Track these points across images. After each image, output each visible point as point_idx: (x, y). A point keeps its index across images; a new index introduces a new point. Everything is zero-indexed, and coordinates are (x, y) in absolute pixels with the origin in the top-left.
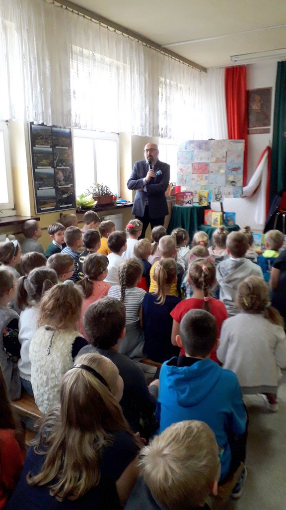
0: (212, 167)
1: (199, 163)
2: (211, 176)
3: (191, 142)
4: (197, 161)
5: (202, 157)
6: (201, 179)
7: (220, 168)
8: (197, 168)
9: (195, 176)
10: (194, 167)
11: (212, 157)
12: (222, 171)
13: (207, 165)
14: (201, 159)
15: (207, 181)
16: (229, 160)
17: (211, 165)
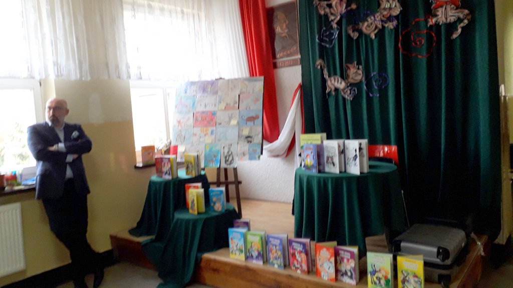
0: (221, 116)
1: (203, 112)
2: (220, 129)
3: (193, 83)
4: (200, 108)
5: (208, 103)
6: (205, 135)
7: (230, 118)
8: (200, 119)
9: (197, 130)
10: (197, 117)
11: (221, 102)
12: (234, 122)
13: (213, 114)
14: (205, 106)
15: (214, 136)
16: (242, 106)
17: (218, 114)
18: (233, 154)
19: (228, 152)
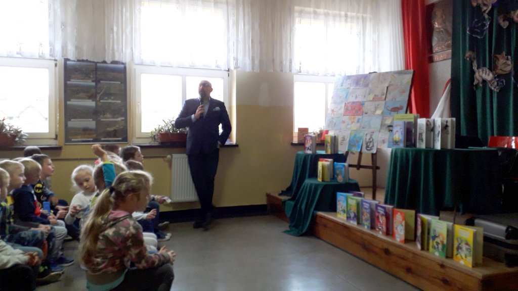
0: (368, 107)
1: (354, 103)
2: (366, 118)
3: (349, 77)
4: (352, 99)
5: (358, 95)
6: (352, 122)
7: (376, 108)
8: (350, 108)
9: (346, 118)
10: (347, 107)
11: (370, 94)
12: (379, 112)
13: (361, 104)
14: (356, 97)
15: (359, 124)
16: (389, 97)
17: (366, 104)
18: (374, 141)
19: (370, 139)
